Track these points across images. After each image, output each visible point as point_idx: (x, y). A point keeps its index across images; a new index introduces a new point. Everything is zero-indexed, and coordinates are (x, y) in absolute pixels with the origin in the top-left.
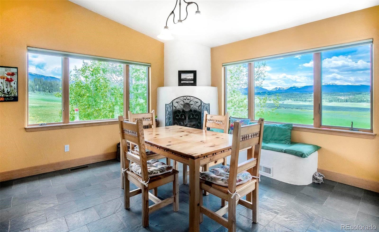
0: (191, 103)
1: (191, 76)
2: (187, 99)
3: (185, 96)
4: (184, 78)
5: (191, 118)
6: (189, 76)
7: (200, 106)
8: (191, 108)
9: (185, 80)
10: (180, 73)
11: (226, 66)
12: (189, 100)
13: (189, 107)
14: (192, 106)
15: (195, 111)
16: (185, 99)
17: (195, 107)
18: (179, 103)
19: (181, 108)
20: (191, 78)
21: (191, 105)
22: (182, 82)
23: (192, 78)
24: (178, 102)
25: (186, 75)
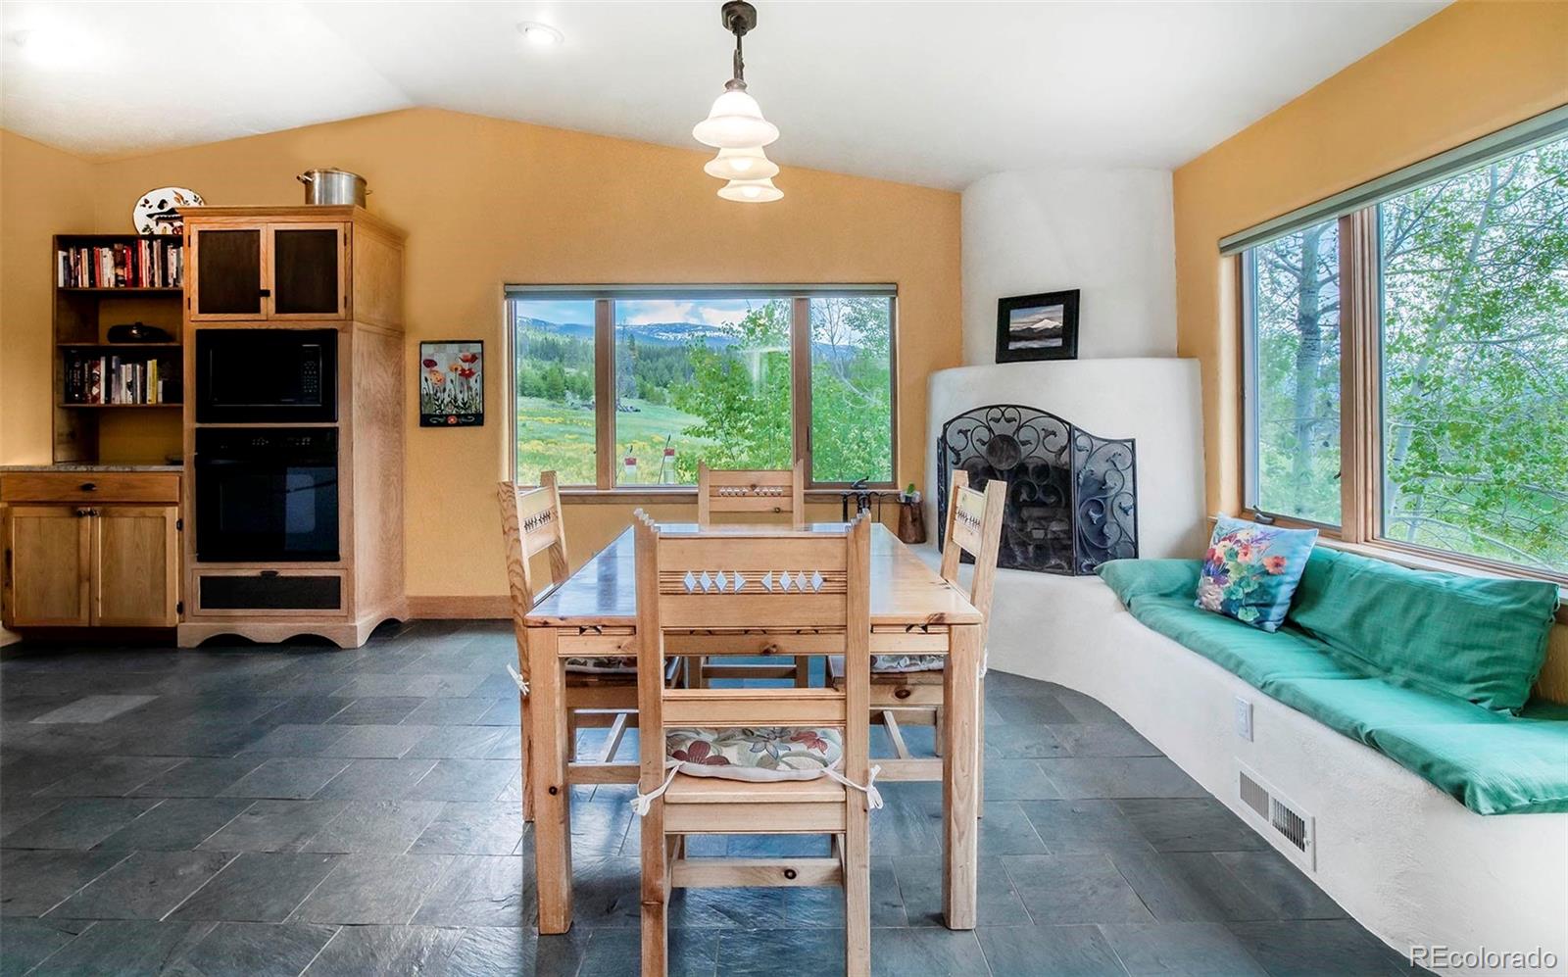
0: (1024, 434)
1: (1050, 319)
2: (1003, 419)
3: (997, 407)
4: (1023, 330)
5: (1024, 501)
6: (1041, 317)
7: (1064, 449)
8: (1023, 457)
9: (1026, 334)
10: (1007, 306)
11: (1245, 250)
12: (1015, 424)
13: (1013, 453)
14: (1024, 450)
15: (1043, 470)
16: (997, 421)
17: (1040, 452)
18: (969, 433)
19: (977, 454)
20: (1050, 324)
21: (1024, 443)
22: (1013, 346)
23: (1059, 323)
24: (964, 432)
25: (1032, 314)
